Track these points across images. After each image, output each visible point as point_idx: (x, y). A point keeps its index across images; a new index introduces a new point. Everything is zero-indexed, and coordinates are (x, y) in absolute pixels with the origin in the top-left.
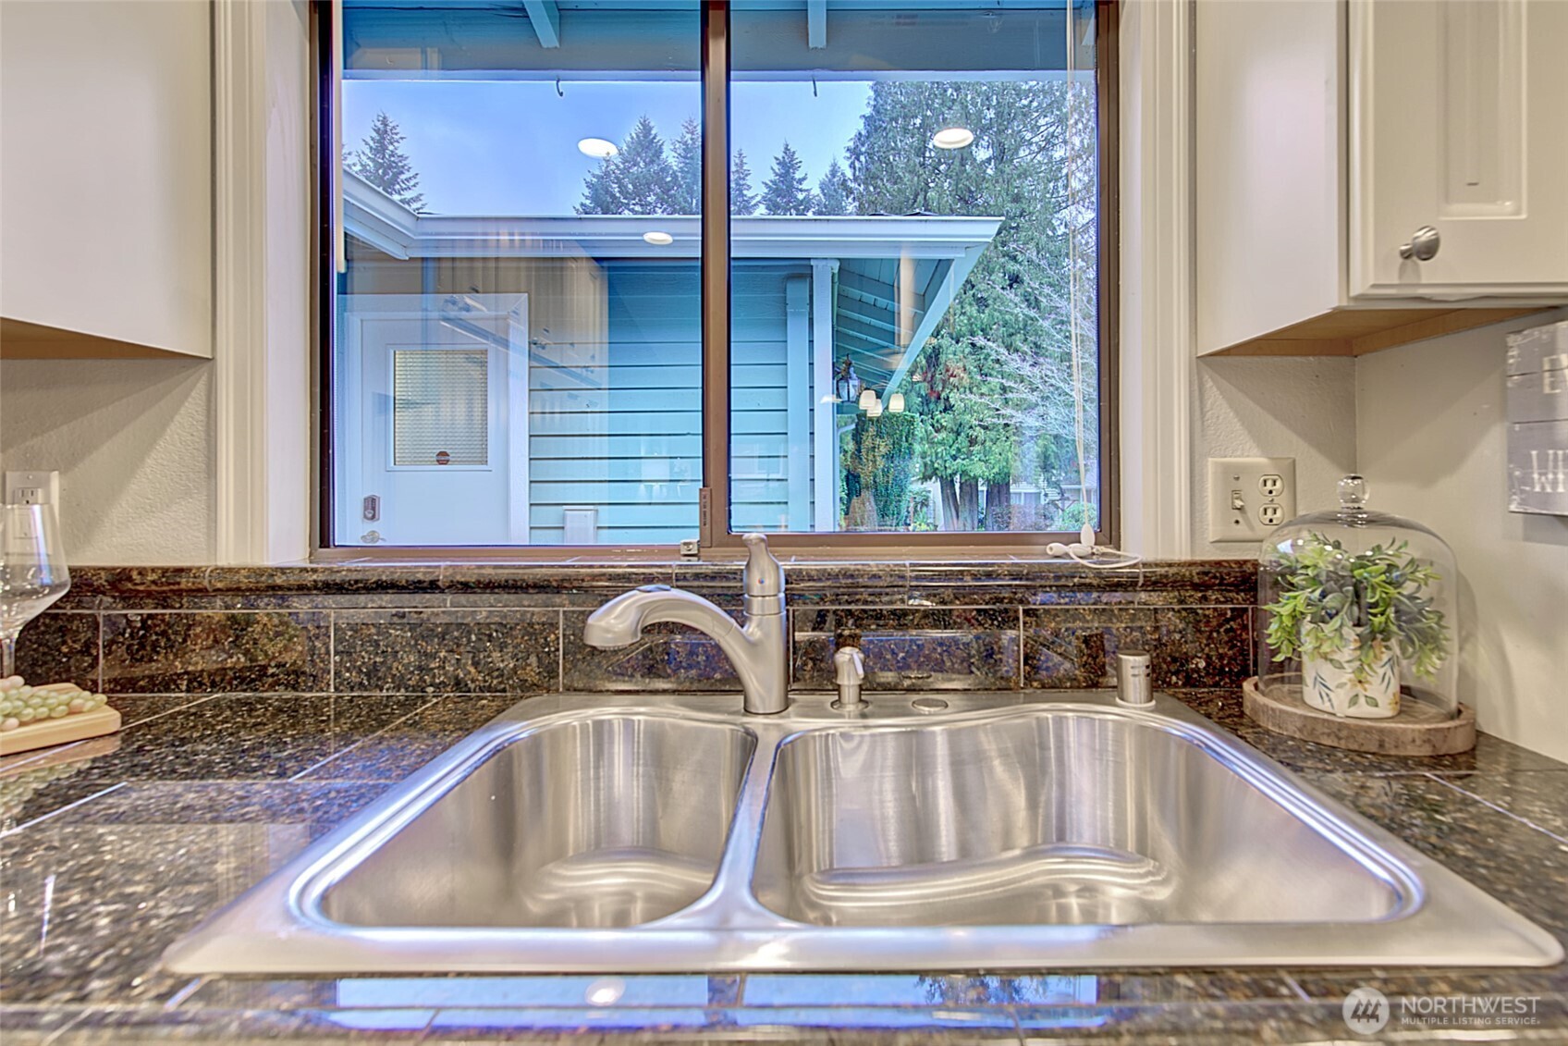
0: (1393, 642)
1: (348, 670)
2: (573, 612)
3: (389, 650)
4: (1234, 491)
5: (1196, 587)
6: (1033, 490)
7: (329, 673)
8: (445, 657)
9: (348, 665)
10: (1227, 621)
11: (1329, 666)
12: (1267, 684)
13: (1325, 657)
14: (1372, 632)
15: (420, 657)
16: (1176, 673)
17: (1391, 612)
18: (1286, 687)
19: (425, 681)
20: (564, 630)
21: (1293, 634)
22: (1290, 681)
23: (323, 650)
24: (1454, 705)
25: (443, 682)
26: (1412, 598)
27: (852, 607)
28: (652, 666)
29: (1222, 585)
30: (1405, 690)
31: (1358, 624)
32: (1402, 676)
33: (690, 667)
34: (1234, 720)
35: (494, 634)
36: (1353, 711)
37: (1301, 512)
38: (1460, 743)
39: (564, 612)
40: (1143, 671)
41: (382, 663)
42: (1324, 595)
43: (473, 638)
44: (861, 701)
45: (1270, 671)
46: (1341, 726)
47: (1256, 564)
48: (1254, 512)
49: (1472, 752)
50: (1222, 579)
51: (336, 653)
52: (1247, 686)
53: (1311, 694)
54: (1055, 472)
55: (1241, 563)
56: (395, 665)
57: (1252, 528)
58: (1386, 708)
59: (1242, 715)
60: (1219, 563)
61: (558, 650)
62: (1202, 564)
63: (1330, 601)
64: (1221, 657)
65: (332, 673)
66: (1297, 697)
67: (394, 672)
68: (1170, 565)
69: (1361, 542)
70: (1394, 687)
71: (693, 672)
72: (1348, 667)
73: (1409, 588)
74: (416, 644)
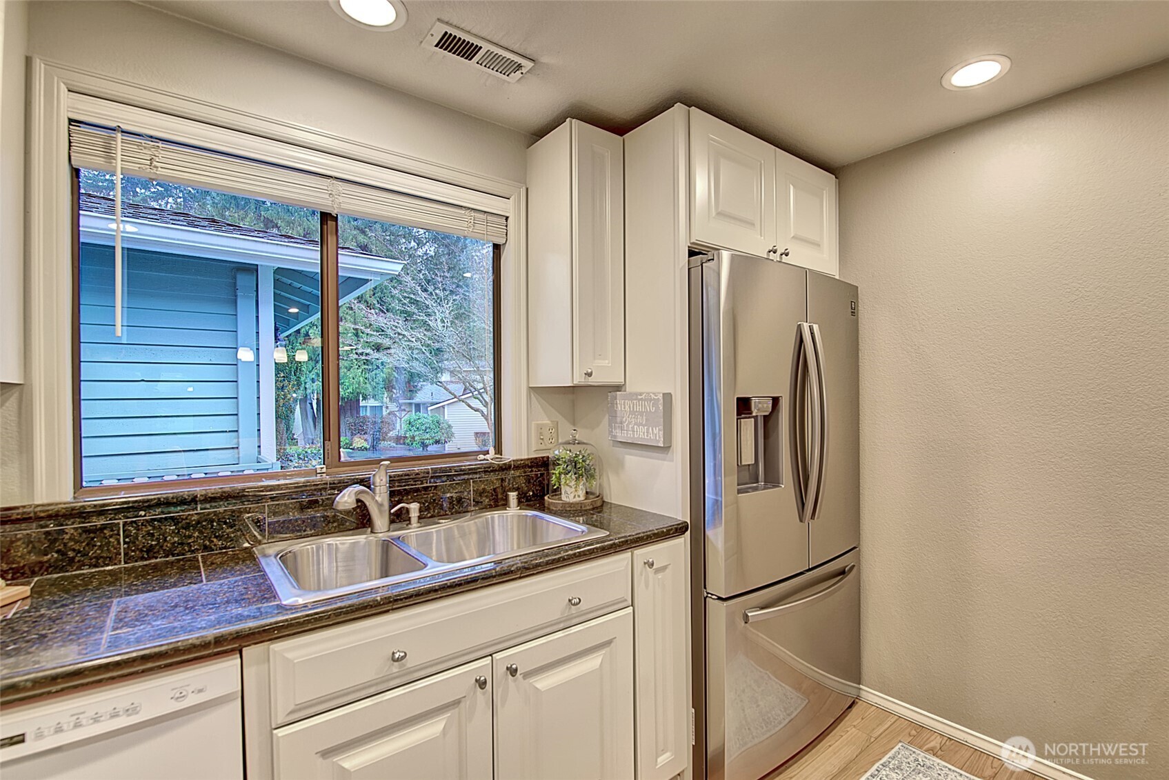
0: (584, 479)
1: (133, 551)
2: (273, 505)
3: (161, 537)
4: (541, 433)
5: (530, 467)
6: (377, 404)
7: (120, 554)
8: (198, 536)
9: (133, 548)
10: (539, 478)
11: (568, 487)
12: (552, 496)
13: (567, 485)
14: (579, 476)
15: (182, 538)
16: (523, 498)
17: (583, 470)
18: (557, 497)
19: (185, 550)
20: (268, 514)
21: (559, 479)
22: (558, 495)
23: (116, 543)
24: (598, 494)
25: (196, 549)
26: (588, 465)
27: (407, 487)
28: (315, 524)
29: (537, 466)
30: (587, 493)
31: (575, 474)
32: (586, 489)
33: (334, 522)
34: (542, 508)
35: (228, 521)
36: (575, 500)
37: (560, 441)
38: (599, 504)
39: (268, 505)
40: (516, 497)
41: (156, 545)
42: (567, 466)
43: (215, 524)
44: (418, 522)
45: (553, 492)
46: (572, 504)
47: (548, 457)
48: (546, 440)
49: (602, 506)
50: (537, 463)
51: (125, 543)
52: (546, 498)
53: (564, 497)
54: (395, 391)
55: (543, 458)
56: (165, 544)
57: (546, 445)
58: (582, 498)
59: (545, 507)
60: (536, 458)
61: (265, 523)
62: (531, 459)
63: (569, 468)
64: (537, 490)
65: (122, 554)
66: (560, 499)
67: (164, 548)
68: (522, 460)
69: (576, 449)
70: (584, 492)
71: (335, 524)
72: (573, 487)
73: (588, 462)
74: (179, 532)
